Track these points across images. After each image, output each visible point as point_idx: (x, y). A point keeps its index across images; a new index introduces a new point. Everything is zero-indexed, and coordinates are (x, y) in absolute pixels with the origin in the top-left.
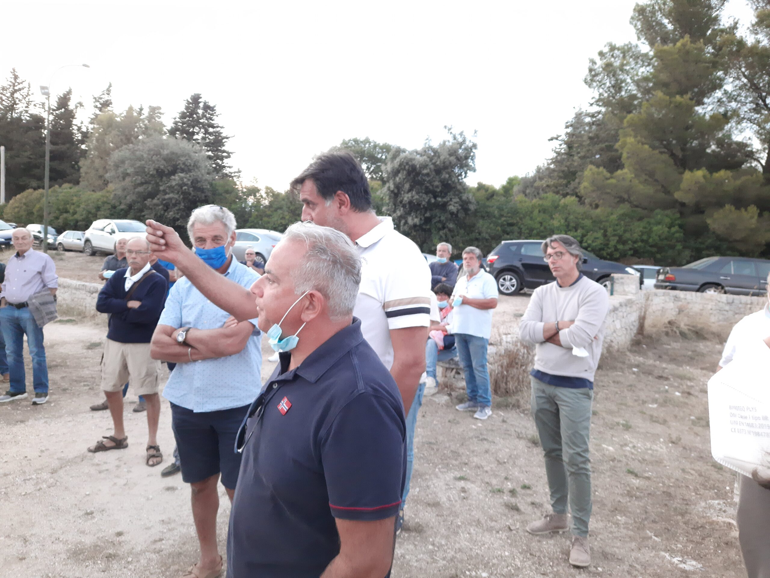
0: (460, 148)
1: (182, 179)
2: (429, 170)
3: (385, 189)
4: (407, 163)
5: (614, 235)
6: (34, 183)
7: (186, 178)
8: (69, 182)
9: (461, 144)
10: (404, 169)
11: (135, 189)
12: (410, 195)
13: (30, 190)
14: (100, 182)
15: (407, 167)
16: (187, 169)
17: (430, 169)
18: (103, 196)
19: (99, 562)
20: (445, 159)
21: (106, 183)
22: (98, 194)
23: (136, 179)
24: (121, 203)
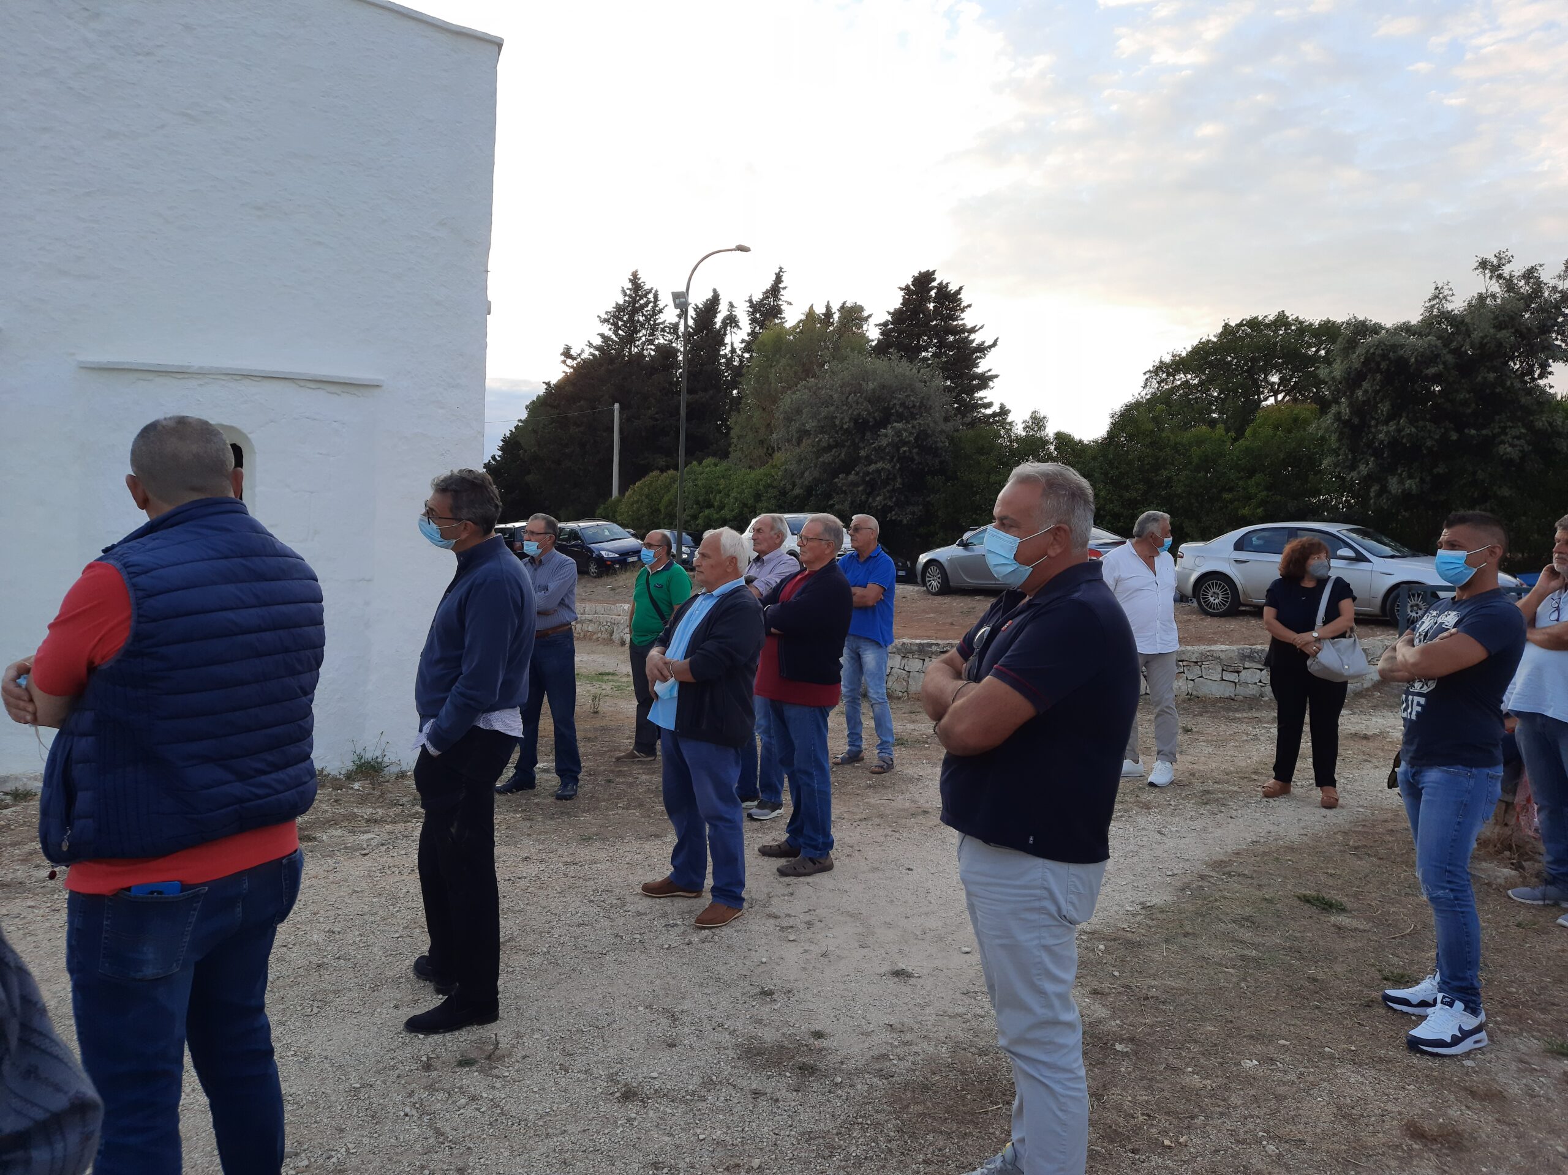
0: (1527, 308)
1: (898, 433)
2: (1441, 367)
3: (1329, 419)
4: (1384, 357)
6: (662, 462)
7: (905, 430)
8: (714, 455)
9: (1528, 299)
10: (1378, 370)
11: (817, 458)
12: (1392, 427)
13: (655, 473)
14: (761, 451)
15: (1383, 366)
16: (909, 413)
17: (1444, 363)
18: (766, 475)
19: (788, 1074)
20: (1483, 338)
21: (770, 452)
22: (760, 472)
23: (820, 440)
24: (794, 485)
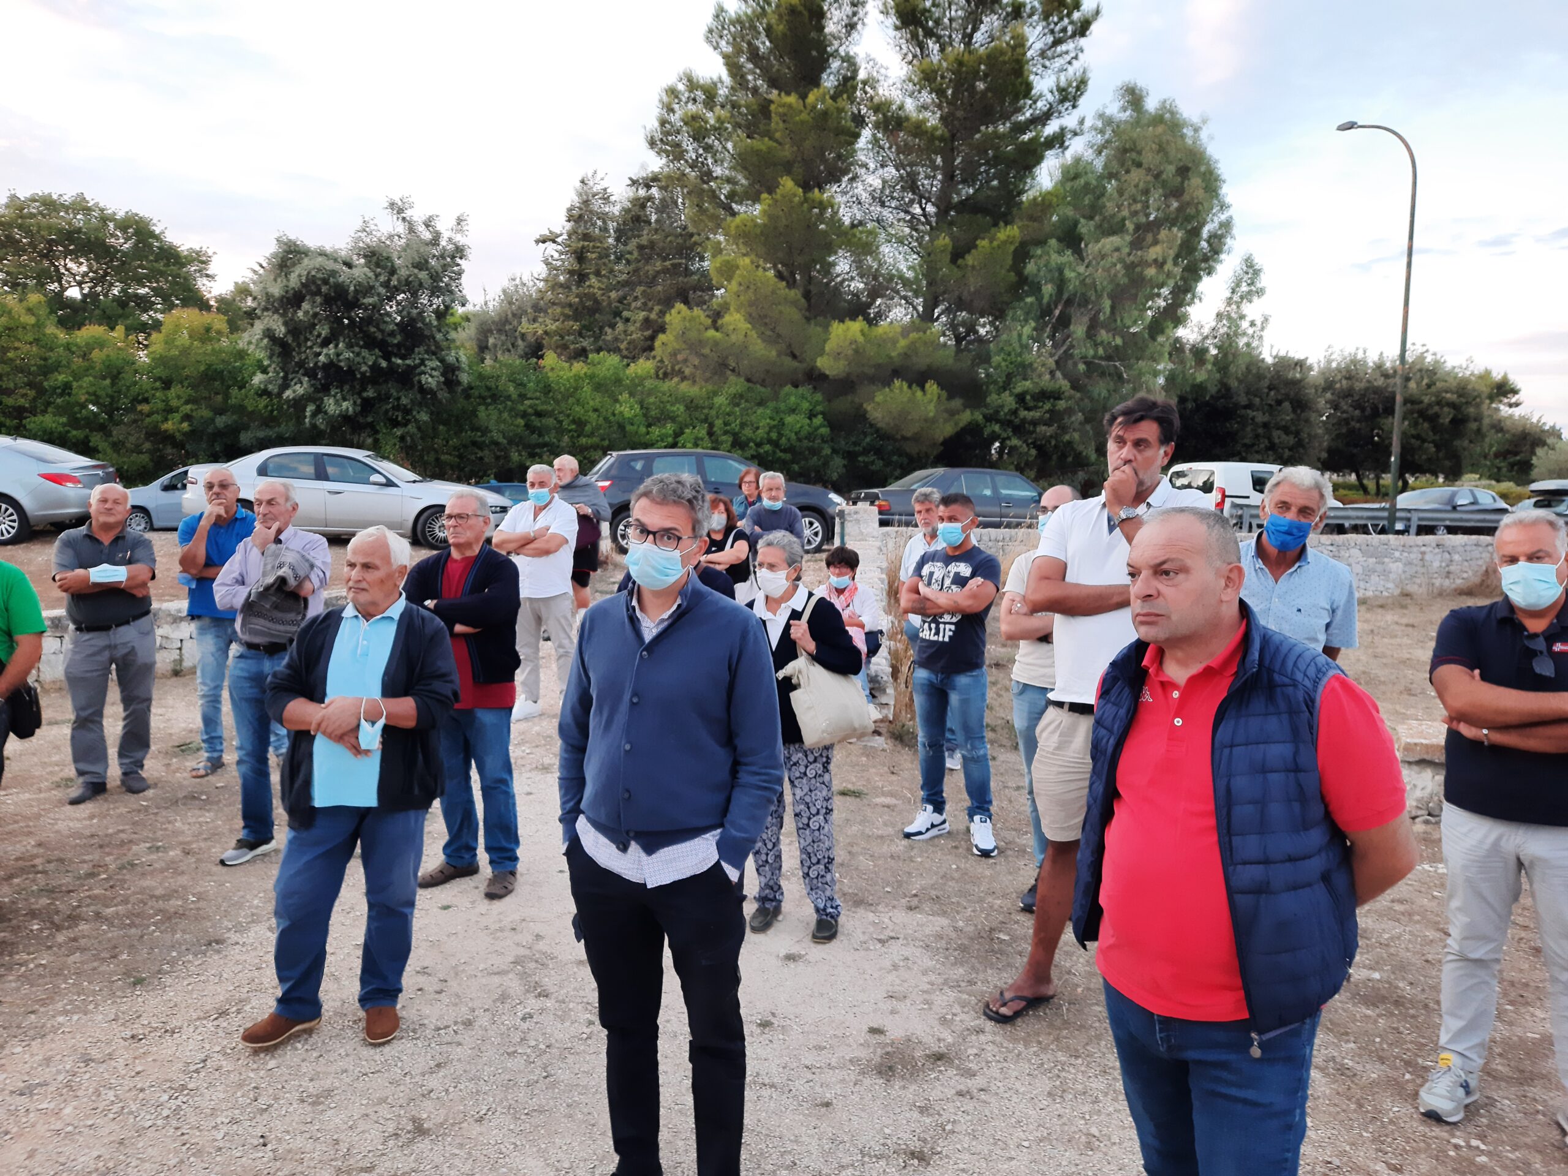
5: (726, 433)
9: (428, 244)
